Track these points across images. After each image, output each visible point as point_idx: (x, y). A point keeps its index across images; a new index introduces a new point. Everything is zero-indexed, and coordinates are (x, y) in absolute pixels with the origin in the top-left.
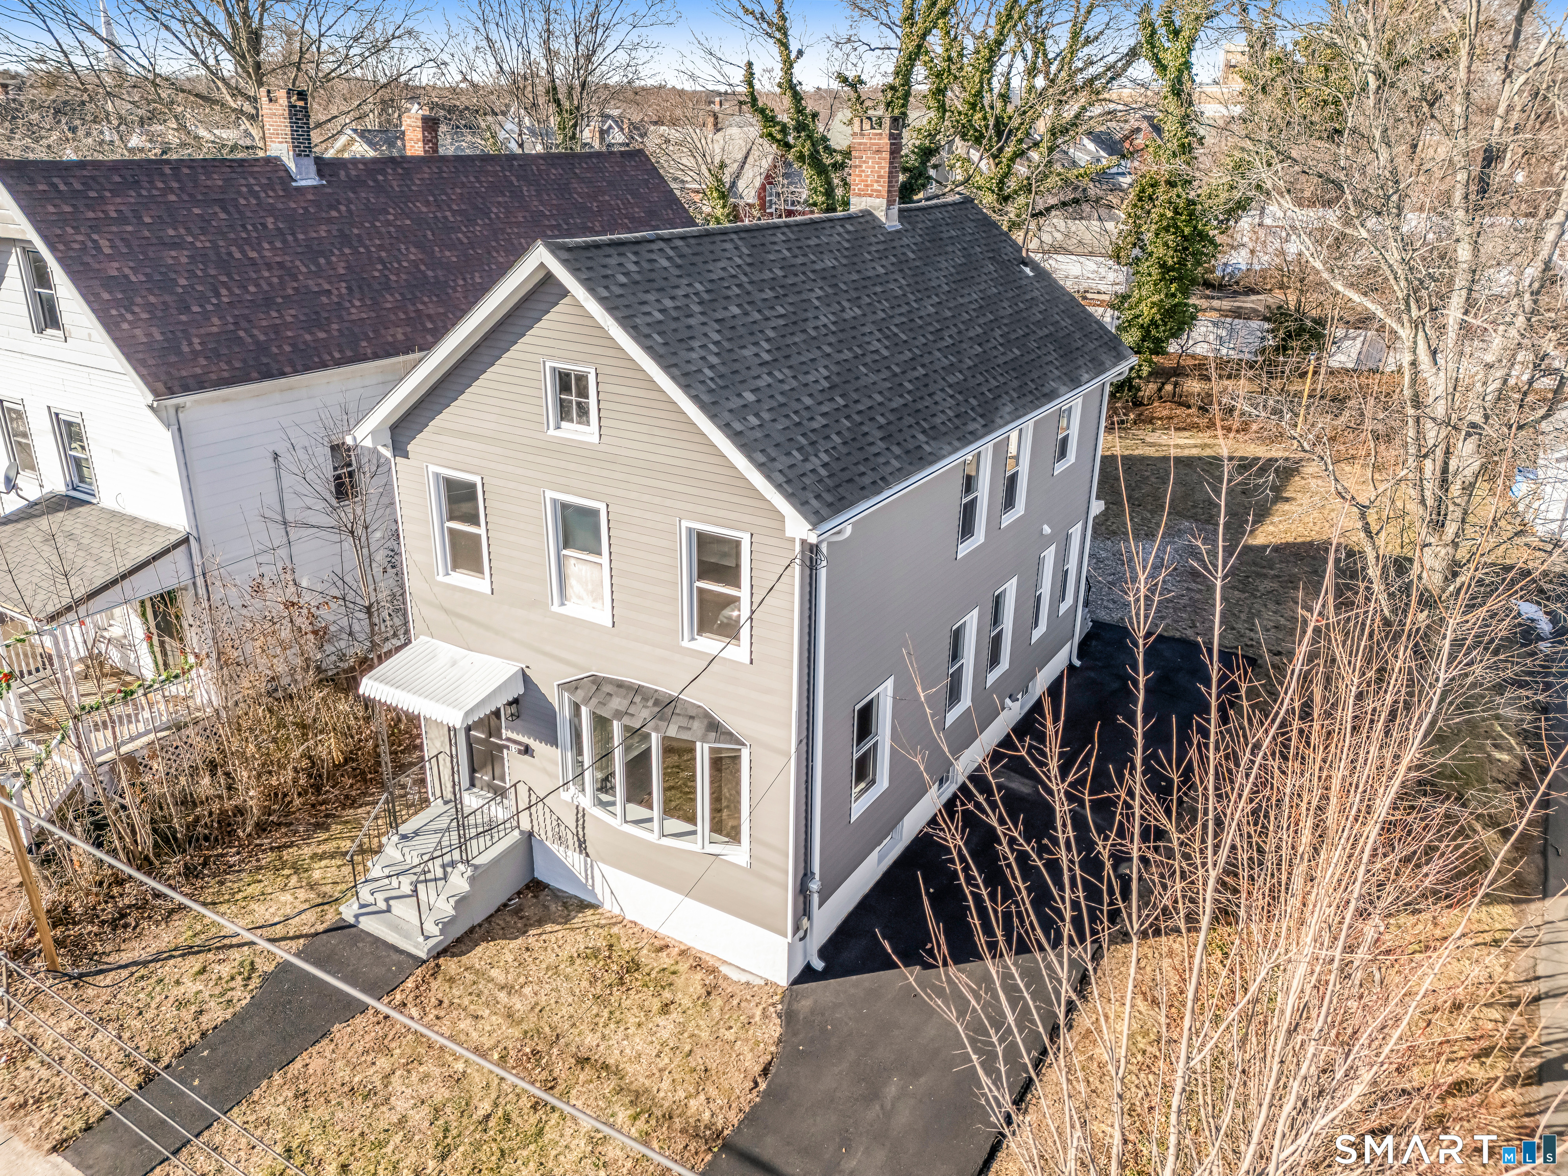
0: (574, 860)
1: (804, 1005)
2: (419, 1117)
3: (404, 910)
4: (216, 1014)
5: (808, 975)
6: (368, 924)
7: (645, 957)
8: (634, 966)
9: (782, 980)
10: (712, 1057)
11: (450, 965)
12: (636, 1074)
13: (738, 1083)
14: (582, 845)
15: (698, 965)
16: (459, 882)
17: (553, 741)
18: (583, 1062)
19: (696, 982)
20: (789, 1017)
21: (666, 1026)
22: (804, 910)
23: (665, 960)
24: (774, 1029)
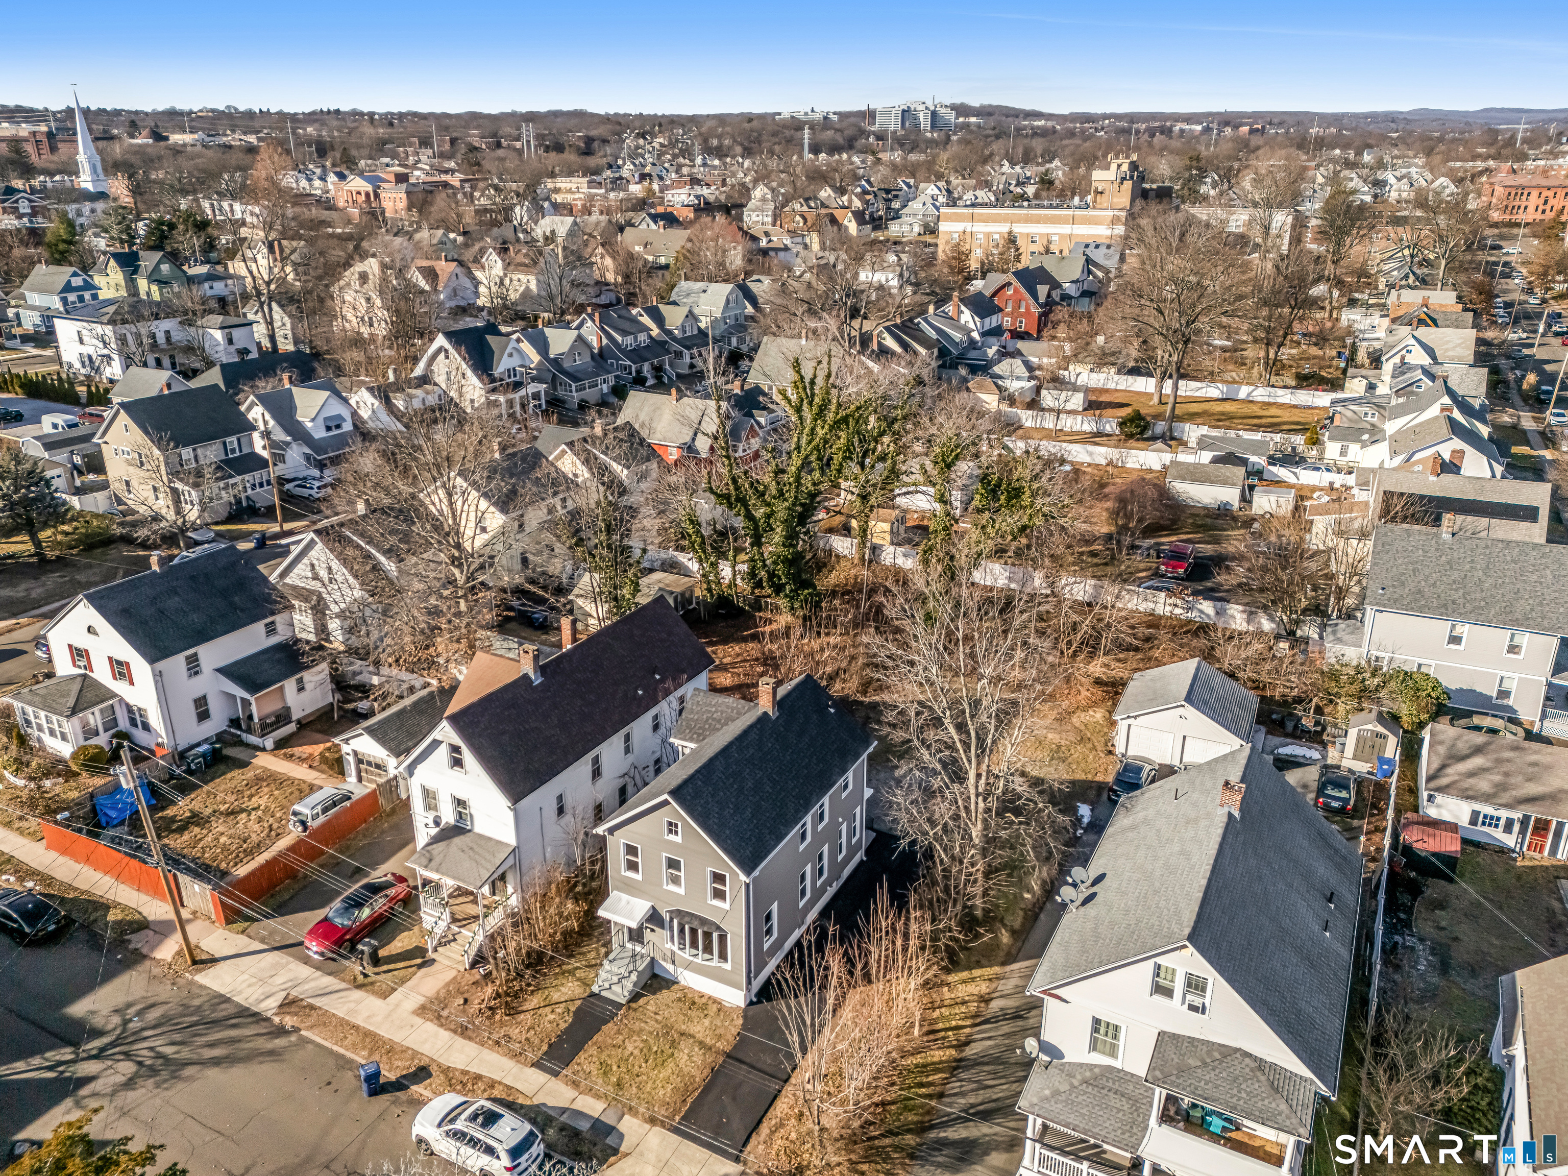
0: (670, 967)
1: (750, 1013)
2: (636, 1052)
3: (617, 989)
4: (563, 1026)
5: (751, 1003)
6: (604, 993)
7: (697, 1000)
8: (694, 1003)
9: (742, 1005)
10: (721, 1031)
11: (633, 1005)
12: (699, 1036)
13: (731, 1038)
14: (673, 962)
15: (715, 1001)
16: (634, 977)
17: (662, 927)
18: (682, 1034)
19: (715, 1007)
20: (745, 1017)
21: (707, 1022)
22: (749, 982)
23: (704, 1000)
24: (740, 1021)
